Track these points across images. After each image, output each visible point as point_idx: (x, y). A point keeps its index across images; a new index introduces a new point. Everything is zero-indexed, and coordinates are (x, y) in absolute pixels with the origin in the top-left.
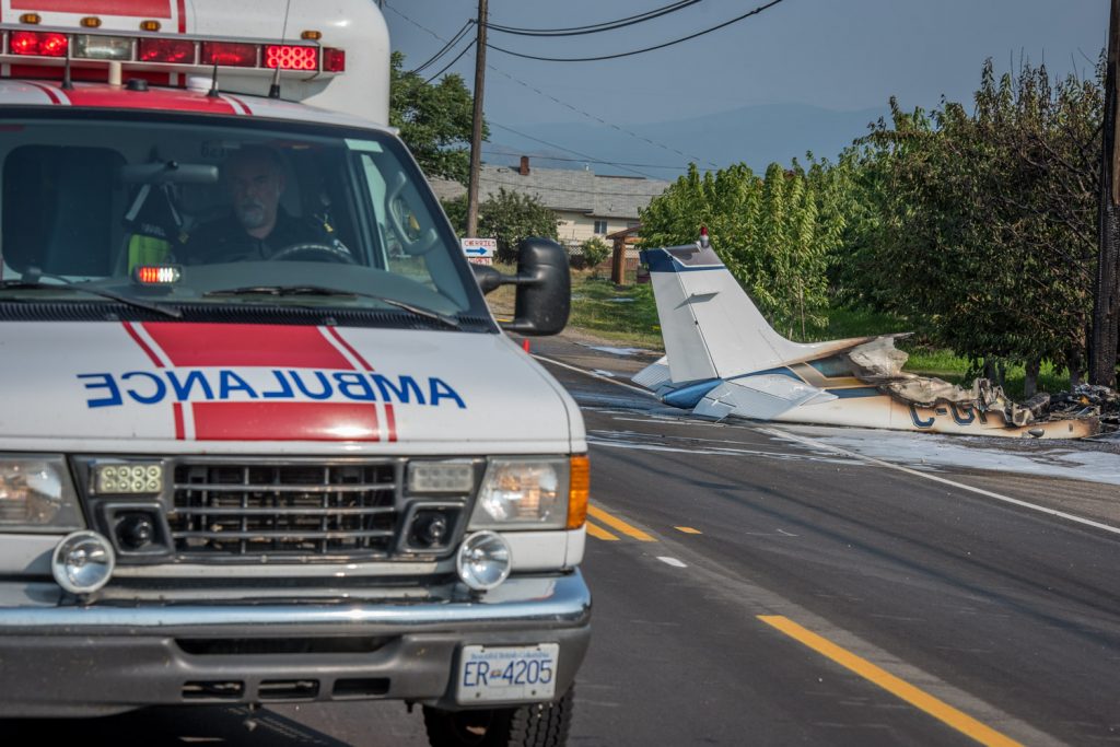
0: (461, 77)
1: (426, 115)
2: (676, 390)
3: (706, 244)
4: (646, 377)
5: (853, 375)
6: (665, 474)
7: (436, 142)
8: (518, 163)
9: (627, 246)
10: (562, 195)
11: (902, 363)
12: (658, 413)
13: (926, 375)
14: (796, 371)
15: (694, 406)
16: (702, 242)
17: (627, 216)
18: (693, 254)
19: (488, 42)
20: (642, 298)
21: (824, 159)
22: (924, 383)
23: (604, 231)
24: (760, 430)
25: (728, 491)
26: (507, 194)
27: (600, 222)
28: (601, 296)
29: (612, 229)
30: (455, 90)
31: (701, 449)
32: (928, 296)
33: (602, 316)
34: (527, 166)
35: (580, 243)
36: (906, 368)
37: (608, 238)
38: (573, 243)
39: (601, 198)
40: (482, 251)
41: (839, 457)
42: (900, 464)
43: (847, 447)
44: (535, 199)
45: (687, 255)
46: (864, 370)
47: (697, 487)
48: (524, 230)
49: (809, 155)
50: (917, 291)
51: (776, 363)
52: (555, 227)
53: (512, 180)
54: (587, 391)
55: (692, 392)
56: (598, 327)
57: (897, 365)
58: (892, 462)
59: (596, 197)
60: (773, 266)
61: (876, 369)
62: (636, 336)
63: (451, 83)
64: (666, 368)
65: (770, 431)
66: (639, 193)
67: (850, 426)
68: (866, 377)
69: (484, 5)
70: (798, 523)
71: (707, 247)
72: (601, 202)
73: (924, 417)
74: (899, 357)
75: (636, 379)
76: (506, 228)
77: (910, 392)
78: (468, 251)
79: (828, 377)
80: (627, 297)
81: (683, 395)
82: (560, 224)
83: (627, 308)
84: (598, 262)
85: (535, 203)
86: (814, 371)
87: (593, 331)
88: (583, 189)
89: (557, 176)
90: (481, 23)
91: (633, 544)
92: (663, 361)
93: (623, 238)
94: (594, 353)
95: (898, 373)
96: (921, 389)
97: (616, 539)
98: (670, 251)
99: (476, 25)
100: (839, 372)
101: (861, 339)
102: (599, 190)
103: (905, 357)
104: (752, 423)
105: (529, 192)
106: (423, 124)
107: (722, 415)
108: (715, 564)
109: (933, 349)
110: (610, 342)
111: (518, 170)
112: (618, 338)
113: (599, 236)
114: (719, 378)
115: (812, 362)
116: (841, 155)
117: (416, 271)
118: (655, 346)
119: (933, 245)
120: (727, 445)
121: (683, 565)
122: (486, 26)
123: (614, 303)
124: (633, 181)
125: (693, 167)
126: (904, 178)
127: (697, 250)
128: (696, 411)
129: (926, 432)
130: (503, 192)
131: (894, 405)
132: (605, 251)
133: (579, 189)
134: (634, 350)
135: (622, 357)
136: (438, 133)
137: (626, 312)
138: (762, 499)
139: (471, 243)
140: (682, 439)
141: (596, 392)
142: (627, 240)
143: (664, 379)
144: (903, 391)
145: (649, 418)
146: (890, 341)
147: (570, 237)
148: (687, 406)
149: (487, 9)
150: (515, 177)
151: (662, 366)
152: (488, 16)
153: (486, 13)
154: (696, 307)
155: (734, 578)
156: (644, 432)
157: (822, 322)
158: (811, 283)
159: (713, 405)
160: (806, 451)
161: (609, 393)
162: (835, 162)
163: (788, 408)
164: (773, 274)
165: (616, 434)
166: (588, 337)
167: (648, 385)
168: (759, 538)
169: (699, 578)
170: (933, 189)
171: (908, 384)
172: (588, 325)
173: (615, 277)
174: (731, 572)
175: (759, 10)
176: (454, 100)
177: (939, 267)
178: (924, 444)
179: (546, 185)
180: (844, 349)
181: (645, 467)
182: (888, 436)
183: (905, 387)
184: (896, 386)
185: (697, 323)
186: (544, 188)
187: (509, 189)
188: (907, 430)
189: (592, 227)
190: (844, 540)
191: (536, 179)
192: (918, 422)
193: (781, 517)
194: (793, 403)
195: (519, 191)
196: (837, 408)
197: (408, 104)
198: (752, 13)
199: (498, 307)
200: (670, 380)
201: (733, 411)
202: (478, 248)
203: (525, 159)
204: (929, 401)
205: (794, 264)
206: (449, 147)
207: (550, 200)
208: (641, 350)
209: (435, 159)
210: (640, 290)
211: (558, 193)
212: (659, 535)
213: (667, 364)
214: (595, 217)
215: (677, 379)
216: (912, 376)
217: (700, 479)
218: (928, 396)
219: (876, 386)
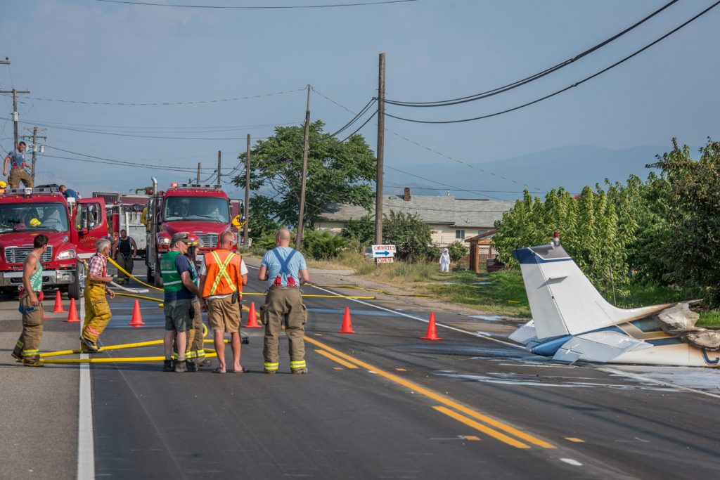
0: (362, 136)
1: (340, 163)
2: (540, 344)
3: (558, 244)
4: (518, 335)
5: (661, 330)
6: (546, 401)
7: (347, 180)
8: (402, 193)
9: (480, 246)
10: (433, 213)
11: (695, 320)
12: (528, 360)
13: (712, 329)
14: (622, 328)
15: (553, 355)
16: (555, 242)
17: (478, 226)
18: (550, 251)
19: (385, 112)
20: (497, 282)
21: (617, 183)
22: (711, 334)
23: (463, 237)
24: (601, 369)
25: (593, 412)
26: (396, 214)
27: (460, 231)
28: (468, 281)
29: (468, 235)
30: (358, 145)
31: (566, 384)
32: (703, 274)
33: (472, 295)
34: (409, 195)
35: (447, 245)
36: (698, 324)
37: (466, 241)
38: (441, 246)
39: (460, 214)
40: (387, 253)
41: (660, 386)
42: (703, 390)
43: (663, 379)
44: (415, 216)
45: (544, 252)
46: (669, 326)
47: (571, 410)
48: (408, 238)
49: (607, 181)
50: (695, 271)
51: (608, 323)
52: (429, 235)
53: (399, 204)
54: (477, 347)
55: (552, 345)
56: (470, 302)
57: (692, 322)
58: (697, 389)
59: (456, 214)
60: (590, 256)
61: (677, 325)
62: (498, 307)
63: (356, 140)
64: (534, 329)
65: (607, 369)
66: (486, 209)
67: (661, 365)
68: (671, 331)
69: (382, 87)
70: (647, 432)
71: (559, 245)
72: (460, 217)
73: (712, 357)
74: (693, 316)
75: (512, 337)
76: (396, 237)
77: (702, 340)
78: (377, 253)
79: (644, 331)
80: (486, 281)
81: (545, 347)
82: (432, 233)
83: (488, 289)
84: (459, 258)
85: (415, 219)
86: (633, 327)
87: (468, 305)
88: (447, 209)
89: (429, 201)
90: (380, 99)
91: (541, 450)
92: (530, 324)
93: (477, 241)
94: (473, 320)
95: (693, 327)
96: (709, 338)
97: (529, 447)
98: (533, 249)
99: (377, 101)
100: (652, 328)
101: (666, 305)
102: (458, 209)
103: (698, 316)
104: (593, 365)
105: (411, 212)
106: (338, 169)
107: (574, 360)
108: (601, 463)
109: (702, 310)
110: (482, 312)
111: (403, 197)
112: (486, 309)
113: (459, 240)
114: (570, 335)
115: (633, 322)
116: (629, 181)
117: (342, 267)
118: (513, 314)
119: (705, 240)
120: (581, 381)
121: (579, 464)
122: (384, 101)
123: (478, 285)
124: (481, 202)
125: (526, 192)
126: (682, 194)
127: (551, 248)
128: (555, 358)
129: (714, 368)
130: (392, 212)
131: (691, 350)
132: (464, 250)
133: (445, 209)
134: (499, 317)
135: (492, 322)
136: (348, 174)
137: (488, 292)
138: (617, 416)
139: (379, 248)
140: (550, 377)
141: (482, 347)
142: (480, 242)
143: (531, 336)
144: (697, 340)
145: (523, 363)
146: (686, 305)
147: (439, 241)
148: (549, 354)
149: (384, 90)
150: (401, 202)
151: (528, 328)
152: (386, 95)
153: (384, 93)
154: (552, 287)
155: (617, 472)
156: (523, 374)
157: (625, 293)
158: (617, 267)
159: (566, 353)
160: (636, 383)
161: (491, 347)
162: (625, 185)
163: (619, 354)
164: (590, 263)
165: (505, 375)
166: (465, 309)
167: (520, 340)
168: (625, 444)
169: (593, 473)
170: (704, 201)
171: (700, 335)
172: (464, 302)
173: (472, 267)
174: (613, 468)
175: (577, 84)
176: (359, 152)
177: (709, 253)
178: (715, 376)
179: (424, 206)
180: (654, 313)
181: (532, 397)
182: (688, 372)
183: (698, 337)
184: (692, 337)
185: (553, 297)
186: (421, 208)
187: (396, 211)
188: (701, 367)
189: (454, 234)
190: (684, 444)
191: (415, 203)
192: (708, 361)
193: (635, 429)
194: (623, 350)
195: (404, 212)
196: (652, 353)
197: (327, 156)
198: (572, 86)
199: (401, 291)
200: (536, 337)
201: (582, 357)
202: (383, 251)
203: (407, 190)
204: (715, 346)
205: (604, 254)
206: (355, 183)
207: (426, 217)
208: (503, 317)
209: (347, 192)
210: (495, 276)
211: (430, 212)
212: (557, 444)
213: (533, 326)
214: (456, 227)
215: (541, 336)
216: (703, 330)
217: (571, 405)
218: (714, 343)
219: (678, 337)
